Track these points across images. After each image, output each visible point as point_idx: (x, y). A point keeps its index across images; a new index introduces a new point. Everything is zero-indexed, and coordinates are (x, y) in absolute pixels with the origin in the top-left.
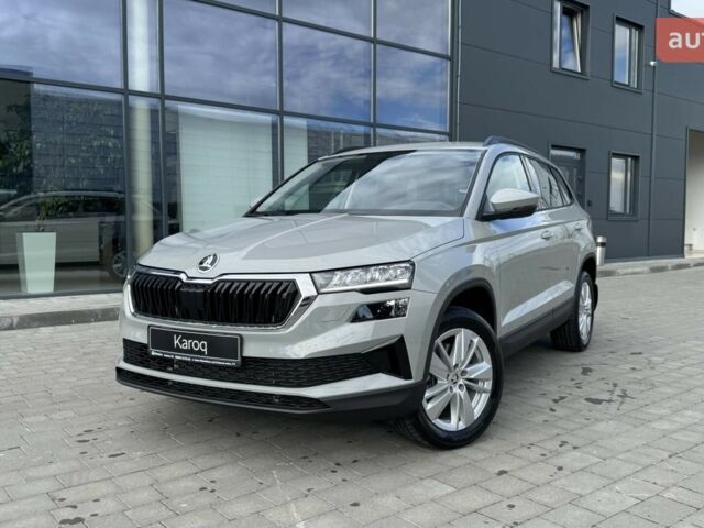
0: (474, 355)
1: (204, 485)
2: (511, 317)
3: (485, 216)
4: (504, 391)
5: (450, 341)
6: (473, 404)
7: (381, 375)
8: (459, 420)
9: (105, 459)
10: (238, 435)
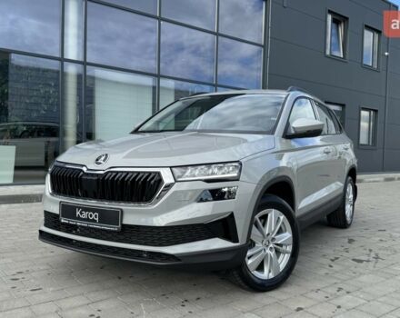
0: (280, 228)
1: (92, 313)
2: (304, 203)
3: (288, 136)
4: (300, 252)
5: (264, 218)
6: (279, 261)
7: (217, 239)
8: (270, 272)
9: (28, 292)
10: (120, 278)
